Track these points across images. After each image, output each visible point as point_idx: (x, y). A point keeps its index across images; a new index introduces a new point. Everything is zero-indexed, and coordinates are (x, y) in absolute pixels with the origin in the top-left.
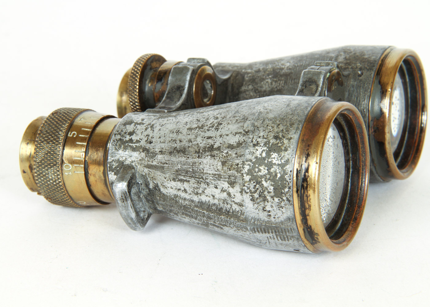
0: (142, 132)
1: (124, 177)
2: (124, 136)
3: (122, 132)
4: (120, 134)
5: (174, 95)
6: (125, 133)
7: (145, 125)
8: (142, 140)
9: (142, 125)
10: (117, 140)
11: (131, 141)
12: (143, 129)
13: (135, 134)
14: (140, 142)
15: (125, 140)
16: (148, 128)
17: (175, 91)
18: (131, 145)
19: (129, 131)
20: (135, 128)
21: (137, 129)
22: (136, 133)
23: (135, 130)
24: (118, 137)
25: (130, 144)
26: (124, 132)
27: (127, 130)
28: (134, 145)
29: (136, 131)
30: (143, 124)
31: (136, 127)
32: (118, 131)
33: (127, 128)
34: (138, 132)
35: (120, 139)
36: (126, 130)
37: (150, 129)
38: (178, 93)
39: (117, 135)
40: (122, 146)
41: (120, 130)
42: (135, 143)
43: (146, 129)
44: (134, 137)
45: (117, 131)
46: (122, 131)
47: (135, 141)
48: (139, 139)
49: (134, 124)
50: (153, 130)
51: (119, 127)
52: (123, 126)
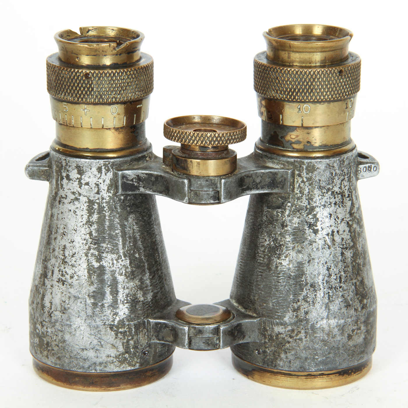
0: (70, 190)
1: (35, 176)
2: (65, 170)
3: (68, 167)
4: (66, 165)
5: (161, 184)
6: (68, 171)
7: (79, 189)
8: (63, 190)
9: (78, 186)
10: (61, 162)
11: (62, 179)
12: (73, 189)
13: (67, 181)
14: (62, 189)
15: (62, 171)
16: (75, 195)
18: (59, 179)
19: (70, 174)
20: (74, 179)
21: (74, 182)
22: (69, 183)
23: (72, 180)
24: (64, 164)
25: (60, 177)
26: (69, 169)
27: (71, 172)
28: (59, 182)
29: (71, 182)
30: (80, 187)
31: (75, 181)
32: (69, 162)
33: (73, 171)
34: (70, 185)
35: (62, 166)
36: (71, 170)
37: (72, 198)
38: (163, 188)
39: (65, 161)
40: (58, 169)
41: (70, 164)
42: (61, 182)
43: (73, 193)
44: (65, 181)
45: (69, 161)
46: (70, 166)
47: (62, 183)
48: (64, 187)
49: (79, 176)
50: (71, 202)
51: (74, 162)
52: (76, 165)
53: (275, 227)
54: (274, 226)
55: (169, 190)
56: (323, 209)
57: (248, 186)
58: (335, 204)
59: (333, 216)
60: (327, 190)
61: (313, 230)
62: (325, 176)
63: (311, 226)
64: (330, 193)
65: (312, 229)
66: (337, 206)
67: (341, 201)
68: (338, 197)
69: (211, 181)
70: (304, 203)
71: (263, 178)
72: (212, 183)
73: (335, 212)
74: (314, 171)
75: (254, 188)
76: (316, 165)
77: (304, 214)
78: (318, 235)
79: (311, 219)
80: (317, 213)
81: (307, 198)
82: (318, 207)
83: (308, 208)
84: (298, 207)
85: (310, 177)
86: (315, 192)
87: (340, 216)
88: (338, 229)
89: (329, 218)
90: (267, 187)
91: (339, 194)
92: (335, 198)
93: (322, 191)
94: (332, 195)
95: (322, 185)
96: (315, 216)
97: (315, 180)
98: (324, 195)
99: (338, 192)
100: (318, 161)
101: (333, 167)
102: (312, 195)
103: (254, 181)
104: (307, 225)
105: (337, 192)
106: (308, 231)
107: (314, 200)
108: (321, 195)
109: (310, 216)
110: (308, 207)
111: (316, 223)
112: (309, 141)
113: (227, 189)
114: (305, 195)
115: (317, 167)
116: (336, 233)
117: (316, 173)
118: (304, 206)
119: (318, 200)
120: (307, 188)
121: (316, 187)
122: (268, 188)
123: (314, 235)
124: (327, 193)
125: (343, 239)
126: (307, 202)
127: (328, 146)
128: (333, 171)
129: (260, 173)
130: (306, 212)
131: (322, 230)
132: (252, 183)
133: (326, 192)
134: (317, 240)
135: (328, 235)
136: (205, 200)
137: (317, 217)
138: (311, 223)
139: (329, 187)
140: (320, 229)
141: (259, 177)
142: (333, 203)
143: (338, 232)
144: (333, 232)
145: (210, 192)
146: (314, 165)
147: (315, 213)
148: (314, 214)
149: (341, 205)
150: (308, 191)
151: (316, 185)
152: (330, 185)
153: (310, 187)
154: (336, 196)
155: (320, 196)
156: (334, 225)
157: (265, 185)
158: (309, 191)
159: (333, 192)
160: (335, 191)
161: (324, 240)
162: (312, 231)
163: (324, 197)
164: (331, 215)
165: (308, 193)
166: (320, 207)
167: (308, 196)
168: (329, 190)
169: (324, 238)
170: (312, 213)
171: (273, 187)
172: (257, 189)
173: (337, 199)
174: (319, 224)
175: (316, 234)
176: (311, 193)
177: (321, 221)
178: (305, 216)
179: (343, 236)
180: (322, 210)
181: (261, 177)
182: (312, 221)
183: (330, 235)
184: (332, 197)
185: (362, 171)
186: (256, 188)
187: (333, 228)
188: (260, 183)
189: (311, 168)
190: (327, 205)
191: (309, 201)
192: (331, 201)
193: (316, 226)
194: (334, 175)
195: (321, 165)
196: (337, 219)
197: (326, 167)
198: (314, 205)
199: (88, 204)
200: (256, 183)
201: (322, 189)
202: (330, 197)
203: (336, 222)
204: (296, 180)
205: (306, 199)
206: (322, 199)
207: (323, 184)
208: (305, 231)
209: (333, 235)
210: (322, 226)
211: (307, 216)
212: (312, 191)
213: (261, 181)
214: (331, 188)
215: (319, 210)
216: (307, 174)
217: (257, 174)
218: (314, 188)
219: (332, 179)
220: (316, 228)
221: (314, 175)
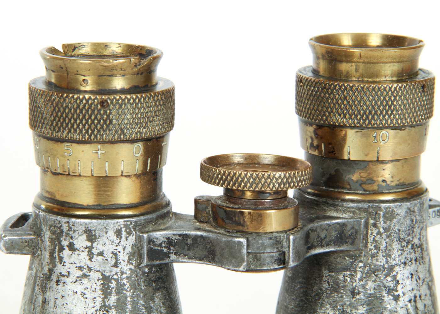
0: (75, 263)
1: (14, 248)
2: (67, 237)
3: (72, 232)
4: (69, 230)
5: (201, 247)
6: (72, 238)
7: (88, 263)
8: (63, 265)
9: (88, 258)
10: (61, 226)
11: (62, 249)
12: (80, 262)
13: (71, 252)
14: (61, 263)
15: (62, 239)
16: (82, 271)
17: (206, 247)
18: (57, 250)
19: (75, 242)
20: (82, 249)
21: (80, 253)
22: (73, 255)
23: (78, 250)
24: (65, 228)
25: (57, 247)
26: (73, 235)
27: (77, 238)
28: (56, 254)
29: (77, 252)
30: (90, 259)
31: (82, 251)
32: (73, 225)
33: (80, 238)
34: (75, 258)
35: (62, 232)
36: (77, 236)
37: (78, 276)
38: (205, 253)
39: (67, 225)
40: (54, 237)
41: (76, 228)
42: (59, 255)
43: (80, 268)
44: (66, 252)
45: (74, 223)
46: (75, 231)
47: (61, 255)
48: (64, 260)
49: (89, 244)
50: (77, 281)
51: (81, 225)
52: (84, 229)
53: (342, 297)
54: (340, 295)
55: (215, 255)
56: (403, 267)
57: (313, 243)
58: (416, 260)
59: (414, 277)
60: (406, 242)
61: (394, 296)
62: (406, 224)
63: (391, 291)
64: (410, 246)
65: (392, 296)
66: (418, 263)
67: (421, 256)
68: (418, 251)
69: (275, 239)
70: (381, 262)
71: (328, 231)
72: (276, 241)
73: (417, 271)
74: (394, 219)
75: (318, 246)
76: (395, 210)
77: (381, 276)
78: (399, 303)
79: (390, 281)
80: (397, 273)
81: (384, 254)
82: (397, 265)
83: (386, 268)
84: (372, 267)
85: (388, 226)
86: (394, 247)
87: (421, 276)
88: (420, 294)
89: (411, 279)
90: (334, 243)
91: (419, 247)
92: (415, 253)
93: (401, 245)
94: (412, 249)
95: (402, 237)
96: (395, 277)
97: (394, 230)
98: (403, 250)
99: (418, 245)
100: (398, 205)
101: (414, 212)
102: (390, 250)
103: (319, 236)
104: (386, 290)
105: (416, 245)
106: (388, 298)
107: (393, 256)
108: (401, 250)
109: (389, 279)
110: (386, 266)
111: (397, 287)
112: (385, 179)
113: (296, 248)
114: (381, 251)
115: (396, 214)
116: (418, 298)
117: (395, 220)
118: (381, 265)
119: (397, 257)
120: (384, 241)
121: (395, 239)
122: (334, 245)
123: (394, 302)
124: (407, 246)
125: (425, 305)
126: (384, 259)
127: (405, 185)
128: (414, 217)
129: (325, 225)
130: (384, 273)
131: (404, 295)
132: (317, 239)
133: (405, 245)
134: (398, 309)
135: (410, 301)
136: (268, 264)
137: (398, 278)
138: (391, 287)
139: (410, 239)
140: (401, 295)
141: (325, 230)
142: (414, 259)
143: (420, 296)
144: (415, 297)
145: (274, 254)
146: (393, 211)
147: (394, 273)
148: (394, 276)
149: (421, 262)
150: (385, 246)
151: (395, 236)
152: (410, 236)
153: (387, 240)
154: (416, 250)
155: (400, 252)
156: (416, 288)
157: (331, 241)
158: (387, 246)
159: (413, 245)
160: (415, 243)
161: (407, 309)
162: (392, 298)
163: (404, 252)
164: (412, 274)
165: (385, 249)
166: (400, 265)
167: (386, 252)
168: (409, 242)
169: (406, 305)
170: (390, 274)
171: (341, 242)
172: (322, 247)
173: (417, 255)
174: (399, 287)
175: (397, 302)
176: (389, 248)
177: (402, 284)
178: (382, 278)
179: (425, 302)
180: (402, 269)
181: (327, 230)
182: (392, 285)
183: (412, 301)
184: (412, 251)
185: (431, 216)
186: (320, 246)
187: (415, 292)
188: (325, 238)
189: (390, 215)
190: (407, 262)
191: (386, 259)
192: (412, 256)
193: (397, 291)
194: (414, 223)
195: (401, 211)
196: (418, 280)
197: (407, 212)
198: (393, 263)
199: (102, 282)
200: (321, 239)
201: (401, 242)
202: (410, 252)
203: (418, 284)
204: (370, 231)
205: (383, 256)
206: (402, 254)
207: (403, 235)
208: (383, 298)
209: (415, 301)
210: (403, 290)
211: (385, 278)
212: (390, 246)
213: (326, 235)
214: (411, 239)
215: (399, 270)
216: (385, 223)
217: (322, 227)
218: (393, 241)
219: (412, 227)
220: (396, 293)
221: (393, 224)
